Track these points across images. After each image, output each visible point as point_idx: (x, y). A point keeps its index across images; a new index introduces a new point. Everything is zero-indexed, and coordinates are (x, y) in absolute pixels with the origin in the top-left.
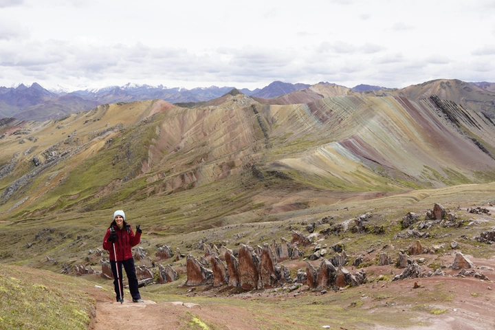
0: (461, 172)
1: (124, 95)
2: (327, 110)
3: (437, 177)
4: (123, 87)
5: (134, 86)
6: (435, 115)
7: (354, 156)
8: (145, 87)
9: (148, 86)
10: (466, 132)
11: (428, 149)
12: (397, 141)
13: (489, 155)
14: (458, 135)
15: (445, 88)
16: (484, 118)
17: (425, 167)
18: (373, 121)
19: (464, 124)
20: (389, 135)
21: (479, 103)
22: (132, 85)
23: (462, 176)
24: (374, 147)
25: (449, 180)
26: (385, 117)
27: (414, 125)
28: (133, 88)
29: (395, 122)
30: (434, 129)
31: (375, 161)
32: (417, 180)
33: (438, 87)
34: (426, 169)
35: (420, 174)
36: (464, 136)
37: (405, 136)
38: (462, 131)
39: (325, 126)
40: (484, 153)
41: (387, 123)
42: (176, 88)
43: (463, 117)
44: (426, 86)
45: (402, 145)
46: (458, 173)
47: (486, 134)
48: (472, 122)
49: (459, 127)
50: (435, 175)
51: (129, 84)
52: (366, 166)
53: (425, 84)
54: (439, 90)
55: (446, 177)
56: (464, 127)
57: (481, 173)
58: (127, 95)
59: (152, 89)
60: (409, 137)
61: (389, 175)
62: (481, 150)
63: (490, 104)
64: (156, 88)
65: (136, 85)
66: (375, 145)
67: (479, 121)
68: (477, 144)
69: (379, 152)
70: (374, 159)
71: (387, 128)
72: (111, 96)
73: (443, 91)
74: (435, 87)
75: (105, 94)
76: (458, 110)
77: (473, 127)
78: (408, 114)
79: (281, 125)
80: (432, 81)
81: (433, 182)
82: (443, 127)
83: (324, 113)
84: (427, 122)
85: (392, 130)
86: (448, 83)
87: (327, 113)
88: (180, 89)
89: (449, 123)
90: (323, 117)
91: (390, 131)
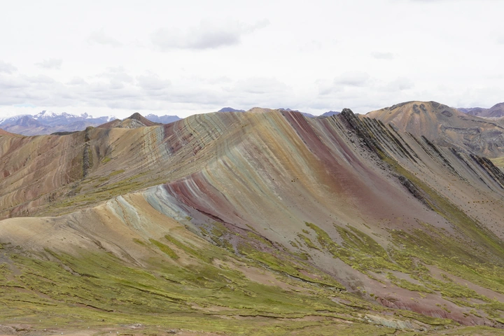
0: (369, 232)
1: (35, 126)
2: (186, 134)
3: (322, 242)
4: (36, 116)
5: (51, 115)
6: (344, 139)
7: (177, 209)
8: (63, 116)
9: (69, 115)
10: (393, 166)
11: (321, 194)
12: (269, 181)
13: (424, 203)
14: (378, 171)
15: (418, 112)
16: (426, 145)
17: (308, 225)
18: (237, 150)
19: (391, 154)
20: (258, 173)
21: (461, 131)
22: (48, 113)
23: (369, 239)
24: (224, 192)
25: (342, 248)
26: (257, 143)
27: (304, 156)
28: (49, 117)
29: (274, 152)
30: (339, 162)
31: (215, 218)
32: (285, 250)
33: (411, 112)
34: (308, 229)
35: (293, 238)
36: (387, 172)
37: (285, 174)
38: (385, 165)
39: (173, 158)
40: (415, 201)
41: (260, 152)
42: (104, 117)
43: (391, 144)
44: (396, 110)
45: (277, 188)
46: (362, 235)
47: (425, 170)
48: (404, 150)
49: (381, 158)
50: (320, 239)
51: (44, 112)
52: (192, 226)
53: (394, 107)
54: (412, 115)
55: (339, 241)
56: (391, 158)
57: (402, 234)
58: (38, 126)
59: (73, 118)
60: (292, 174)
61: (231, 242)
62: (411, 196)
63: (475, 133)
64: (78, 118)
65: (53, 114)
66: (226, 188)
67: (417, 149)
68: (406, 185)
69: (232, 201)
70: (217, 212)
71: (257, 160)
72: (17, 127)
73: (417, 116)
74: (407, 112)
75: (9, 125)
76: (384, 132)
77: (405, 160)
78: (298, 138)
79: (116, 158)
80: (403, 104)
81: (312, 252)
82: (355, 159)
83: (180, 139)
84: (328, 151)
85: (265, 165)
86: (422, 106)
87: (184, 139)
88: (110, 118)
89: (366, 153)
90: (177, 145)
91: (261, 166)
